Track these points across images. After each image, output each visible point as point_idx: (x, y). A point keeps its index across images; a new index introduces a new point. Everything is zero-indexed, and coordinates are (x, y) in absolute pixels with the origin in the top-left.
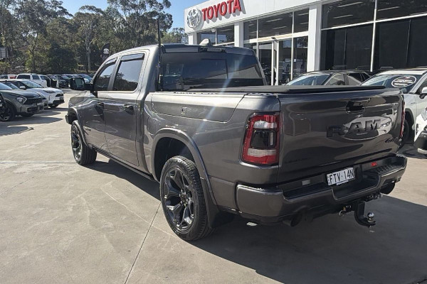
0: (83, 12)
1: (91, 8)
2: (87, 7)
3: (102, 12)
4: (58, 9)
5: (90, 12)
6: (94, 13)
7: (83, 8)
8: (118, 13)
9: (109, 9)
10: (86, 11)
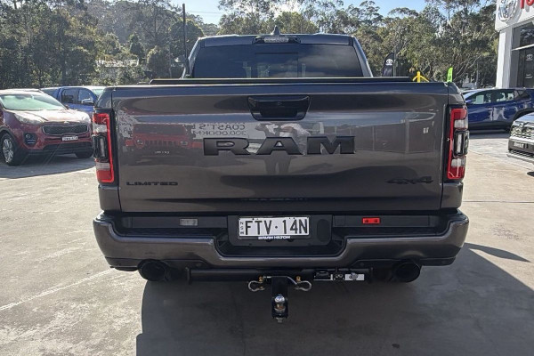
0: (393, 16)
1: (402, 11)
2: (398, 9)
3: (417, 14)
4: (374, 16)
5: (401, 16)
6: (406, 16)
7: (393, 12)
8: (437, 12)
9: (427, 10)
10: (396, 15)
